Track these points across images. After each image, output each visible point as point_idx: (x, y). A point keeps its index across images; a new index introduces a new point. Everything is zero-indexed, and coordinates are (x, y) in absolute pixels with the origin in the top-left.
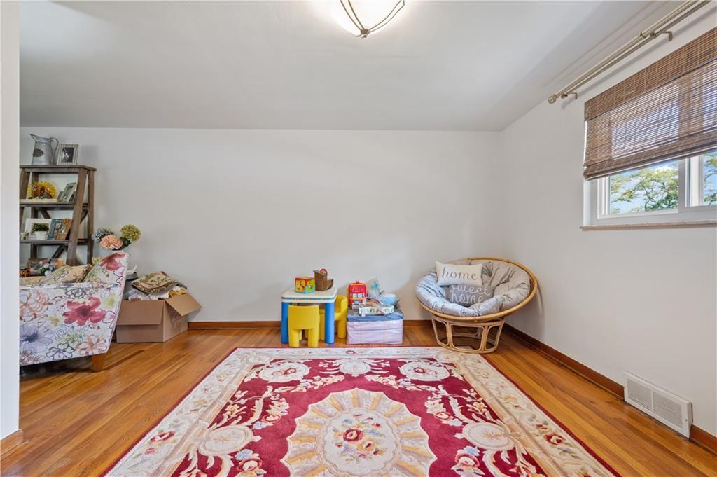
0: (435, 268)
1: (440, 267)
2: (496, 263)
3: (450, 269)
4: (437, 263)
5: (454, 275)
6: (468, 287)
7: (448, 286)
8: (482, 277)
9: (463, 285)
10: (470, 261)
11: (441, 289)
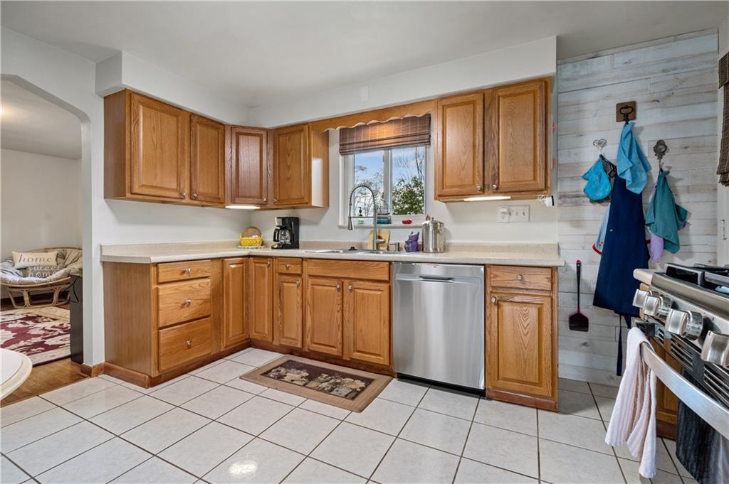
0: (12, 257)
1: (17, 255)
2: (69, 251)
3: (25, 256)
4: (13, 252)
5: (30, 260)
6: (43, 267)
7: (25, 269)
8: (56, 259)
9: (40, 266)
10: (46, 250)
11: (18, 271)
